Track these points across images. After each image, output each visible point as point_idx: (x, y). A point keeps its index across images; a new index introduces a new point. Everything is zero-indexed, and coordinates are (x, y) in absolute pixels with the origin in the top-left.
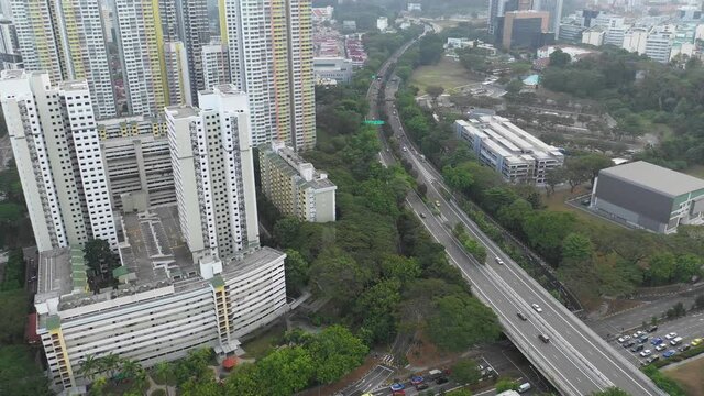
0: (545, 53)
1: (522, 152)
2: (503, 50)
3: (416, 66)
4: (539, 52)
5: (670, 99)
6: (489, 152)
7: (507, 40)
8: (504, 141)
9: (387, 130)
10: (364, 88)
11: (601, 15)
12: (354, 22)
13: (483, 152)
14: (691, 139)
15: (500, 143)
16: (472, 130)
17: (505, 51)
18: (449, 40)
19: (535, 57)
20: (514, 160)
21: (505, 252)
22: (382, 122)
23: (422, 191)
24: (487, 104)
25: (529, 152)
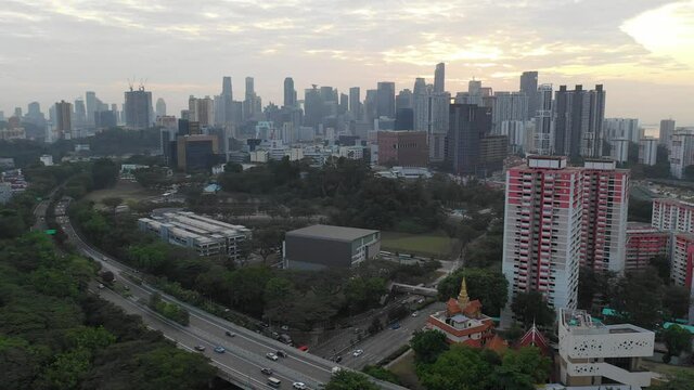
0: (218, 170)
1: (211, 233)
2: (178, 170)
3: (90, 190)
4: (214, 169)
5: (330, 187)
6: (178, 239)
7: (182, 162)
8: (190, 228)
9: (60, 238)
10: (29, 205)
11: (263, 143)
12: (11, 160)
13: (173, 242)
14: (354, 211)
15: (187, 230)
16: (157, 224)
17: (182, 171)
18: (123, 166)
19: (211, 174)
20: (204, 240)
22: (53, 232)
23: (108, 278)
24: (168, 206)
25: (219, 233)
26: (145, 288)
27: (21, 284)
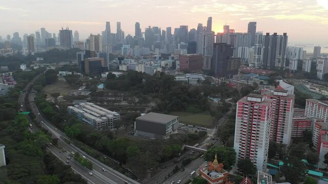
0: (105, 75)
1: (102, 116)
2: (86, 75)
3: (44, 85)
4: (102, 75)
5: (157, 88)
6: (86, 119)
7: (87, 71)
8: (92, 113)
9: (32, 116)
10: (16, 97)
11: (125, 59)
12: (7, 67)
13: (84, 119)
14: (167, 102)
15: (91, 114)
16: (76, 110)
17: (87, 75)
18: (60, 72)
19: (101, 77)
20: (98, 120)
21: (101, 162)
22: (29, 113)
23: (55, 142)
24: (82, 98)
25: (105, 116)
26: (72, 146)
27: (16, 150)
